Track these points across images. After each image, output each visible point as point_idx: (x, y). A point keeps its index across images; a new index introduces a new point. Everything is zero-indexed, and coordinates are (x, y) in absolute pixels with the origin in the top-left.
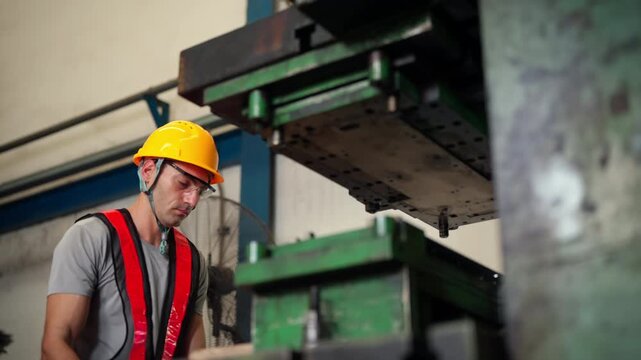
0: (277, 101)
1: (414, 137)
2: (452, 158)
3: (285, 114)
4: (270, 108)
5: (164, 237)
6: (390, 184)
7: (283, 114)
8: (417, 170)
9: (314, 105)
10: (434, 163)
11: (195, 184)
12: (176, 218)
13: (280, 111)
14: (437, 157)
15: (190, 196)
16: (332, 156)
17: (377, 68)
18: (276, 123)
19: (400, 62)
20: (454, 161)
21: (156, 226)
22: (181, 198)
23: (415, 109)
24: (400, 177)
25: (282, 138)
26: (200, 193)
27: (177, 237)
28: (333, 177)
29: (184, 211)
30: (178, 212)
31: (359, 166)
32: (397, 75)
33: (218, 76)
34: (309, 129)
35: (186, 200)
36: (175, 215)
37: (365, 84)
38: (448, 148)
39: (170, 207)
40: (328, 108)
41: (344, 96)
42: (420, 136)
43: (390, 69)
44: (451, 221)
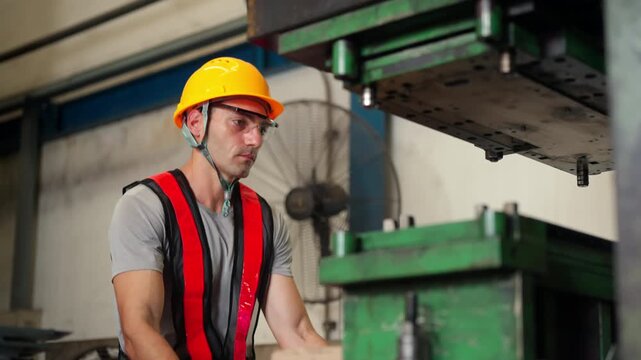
0: (367, 52)
1: (537, 91)
2: (587, 109)
3: (376, 70)
4: (358, 61)
5: (227, 195)
6: (513, 135)
7: (376, 68)
8: (546, 121)
9: (411, 60)
10: (565, 114)
11: (253, 120)
12: (243, 167)
13: (370, 64)
14: (568, 109)
15: (251, 136)
16: (438, 109)
17: (486, 22)
18: (366, 80)
19: (515, 11)
20: (589, 113)
21: (217, 184)
22: (242, 141)
23: (535, 63)
24: (524, 128)
25: (373, 98)
26: (262, 131)
27: (244, 193)
28: (442, 128)
29: (249, 157)
30: (242, 159)
31: (472, 118)
32: (512, 27)
33: (294, 21)
34: (407, 85)
35: (248, 142)
36: (239, 164)
37: (471, 37)
38: (582, 100)
39: (231, 155)
40: (428, 65)
41: (446, 51)
42: (544, 90)
43: (502, 20)
44: (591, 167)
